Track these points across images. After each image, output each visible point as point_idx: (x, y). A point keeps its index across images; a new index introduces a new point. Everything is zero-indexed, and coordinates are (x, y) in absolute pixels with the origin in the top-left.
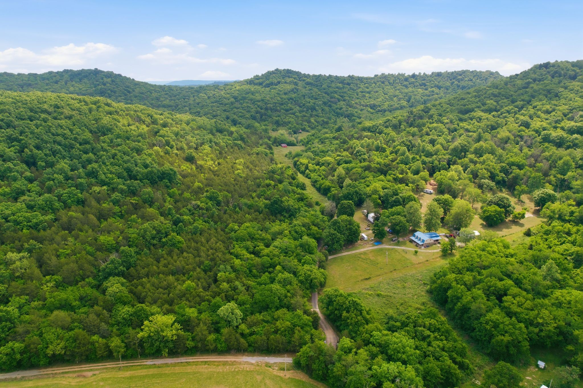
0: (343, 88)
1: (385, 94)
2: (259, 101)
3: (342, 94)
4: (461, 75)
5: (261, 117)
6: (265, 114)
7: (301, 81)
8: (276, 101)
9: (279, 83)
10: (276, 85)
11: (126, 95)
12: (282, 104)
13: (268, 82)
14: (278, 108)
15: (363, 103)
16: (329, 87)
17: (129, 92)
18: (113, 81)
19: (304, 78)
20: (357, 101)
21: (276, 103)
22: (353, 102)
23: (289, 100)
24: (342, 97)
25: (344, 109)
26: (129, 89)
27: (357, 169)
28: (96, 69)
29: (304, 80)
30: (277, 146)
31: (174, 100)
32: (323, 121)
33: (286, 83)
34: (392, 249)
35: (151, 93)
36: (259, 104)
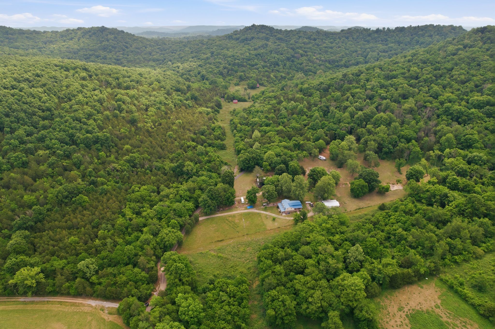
0: (309, 43)
1: (346, 50)
2: (230, 57)
3: (306, 50)
4: (422, 30)
5: (228, 72)
6: (232, 70)
7: (272, 36)
8: (245, 57)
9: (253, 38)
10: (250, 40)
11: (124, 50)
12: (249, 60)
13: (243, 37)
14: (245, 63)
15: (323, 58)
16: (296, 42)
17: (127, 47)
18: (115, 38)
19: (276, 34)
20: (318, 56)
21: (244, 59)
22: (314, 57)
23: (256, 56)
24: (306, 52)
25: (304, 64)
26: (127, 45)
27: (271, 132)
28: (103, 27)
29: (275, 36)
30: (229, 102)
31: (164, 54)
32: (281, 76)
33: (258, 38)
34: (258, 214)
35: (146, 48)
36: (229, 59)
